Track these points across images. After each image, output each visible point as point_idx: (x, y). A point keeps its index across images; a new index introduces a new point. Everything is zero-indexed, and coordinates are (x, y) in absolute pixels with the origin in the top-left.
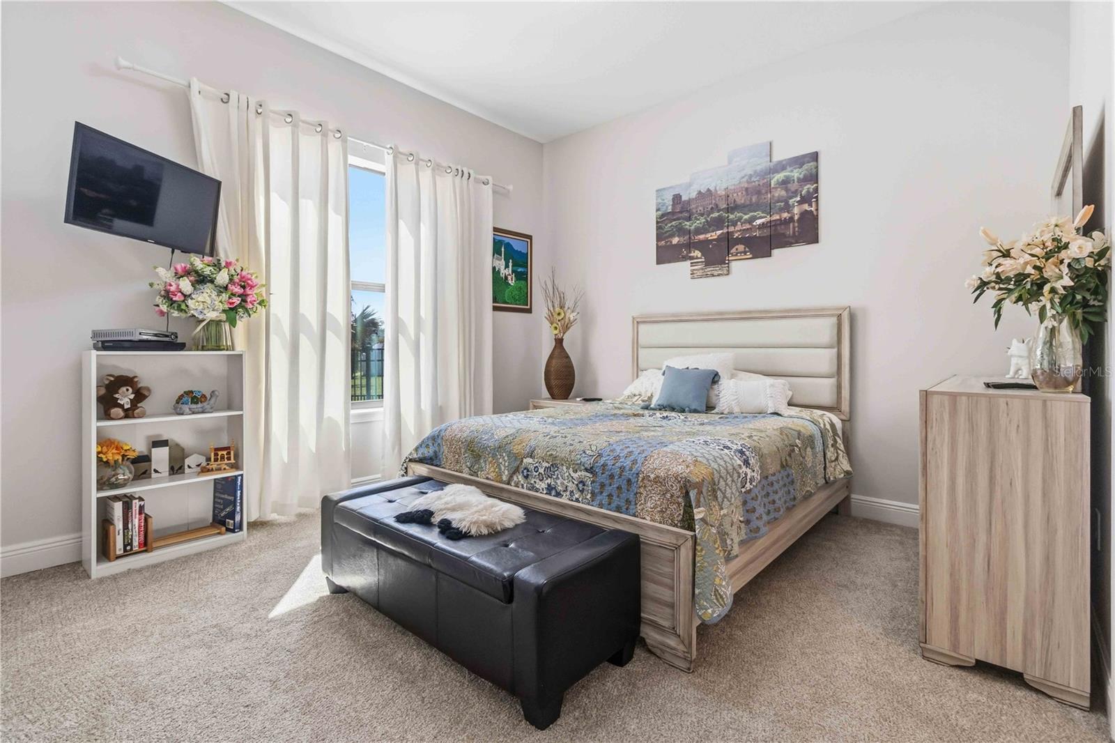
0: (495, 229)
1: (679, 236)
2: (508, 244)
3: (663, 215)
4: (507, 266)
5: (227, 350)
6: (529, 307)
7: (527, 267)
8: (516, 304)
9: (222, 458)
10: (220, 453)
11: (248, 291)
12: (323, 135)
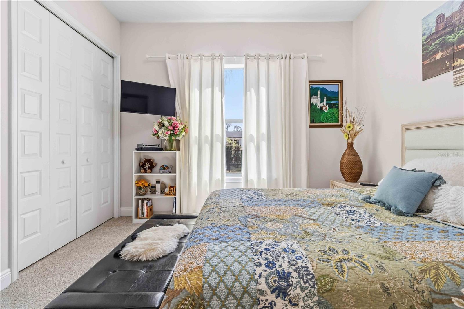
0: (310, 82)
1: (442, 51)
2: (323, 89)
3: (428, 38)
4: (322, 101)
5: (175, 151)
6: (340, 124)
7: (338, 100)
8: (329, 123)
9: (172, 190)
10: (171, 188)
11: (175, 128)
12: (213, 59)
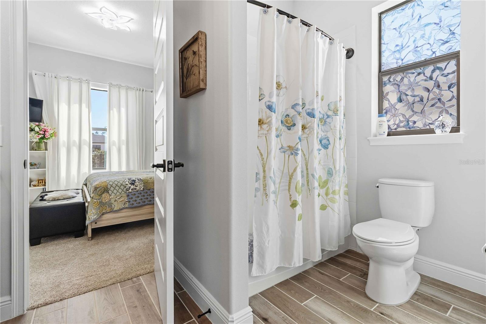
5: (43, 150)
9: (40, 183)
10: (40, 181)
11: (46, 133)
12: (81, 82)
